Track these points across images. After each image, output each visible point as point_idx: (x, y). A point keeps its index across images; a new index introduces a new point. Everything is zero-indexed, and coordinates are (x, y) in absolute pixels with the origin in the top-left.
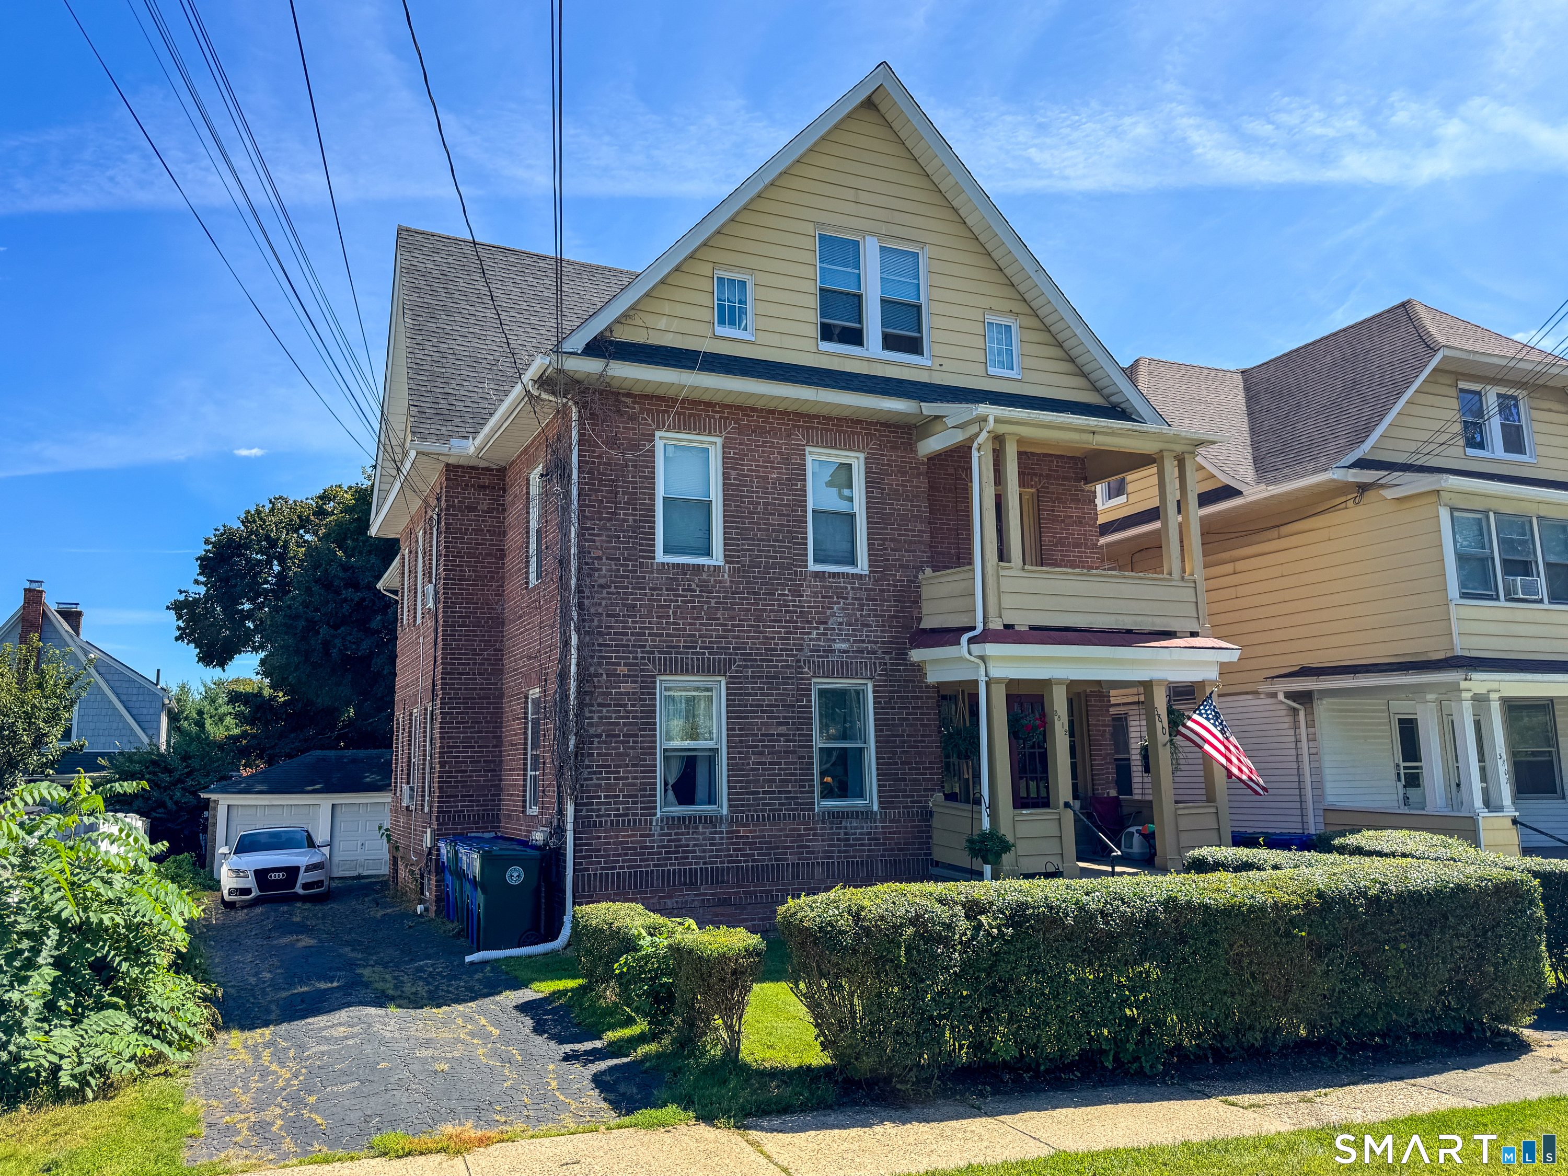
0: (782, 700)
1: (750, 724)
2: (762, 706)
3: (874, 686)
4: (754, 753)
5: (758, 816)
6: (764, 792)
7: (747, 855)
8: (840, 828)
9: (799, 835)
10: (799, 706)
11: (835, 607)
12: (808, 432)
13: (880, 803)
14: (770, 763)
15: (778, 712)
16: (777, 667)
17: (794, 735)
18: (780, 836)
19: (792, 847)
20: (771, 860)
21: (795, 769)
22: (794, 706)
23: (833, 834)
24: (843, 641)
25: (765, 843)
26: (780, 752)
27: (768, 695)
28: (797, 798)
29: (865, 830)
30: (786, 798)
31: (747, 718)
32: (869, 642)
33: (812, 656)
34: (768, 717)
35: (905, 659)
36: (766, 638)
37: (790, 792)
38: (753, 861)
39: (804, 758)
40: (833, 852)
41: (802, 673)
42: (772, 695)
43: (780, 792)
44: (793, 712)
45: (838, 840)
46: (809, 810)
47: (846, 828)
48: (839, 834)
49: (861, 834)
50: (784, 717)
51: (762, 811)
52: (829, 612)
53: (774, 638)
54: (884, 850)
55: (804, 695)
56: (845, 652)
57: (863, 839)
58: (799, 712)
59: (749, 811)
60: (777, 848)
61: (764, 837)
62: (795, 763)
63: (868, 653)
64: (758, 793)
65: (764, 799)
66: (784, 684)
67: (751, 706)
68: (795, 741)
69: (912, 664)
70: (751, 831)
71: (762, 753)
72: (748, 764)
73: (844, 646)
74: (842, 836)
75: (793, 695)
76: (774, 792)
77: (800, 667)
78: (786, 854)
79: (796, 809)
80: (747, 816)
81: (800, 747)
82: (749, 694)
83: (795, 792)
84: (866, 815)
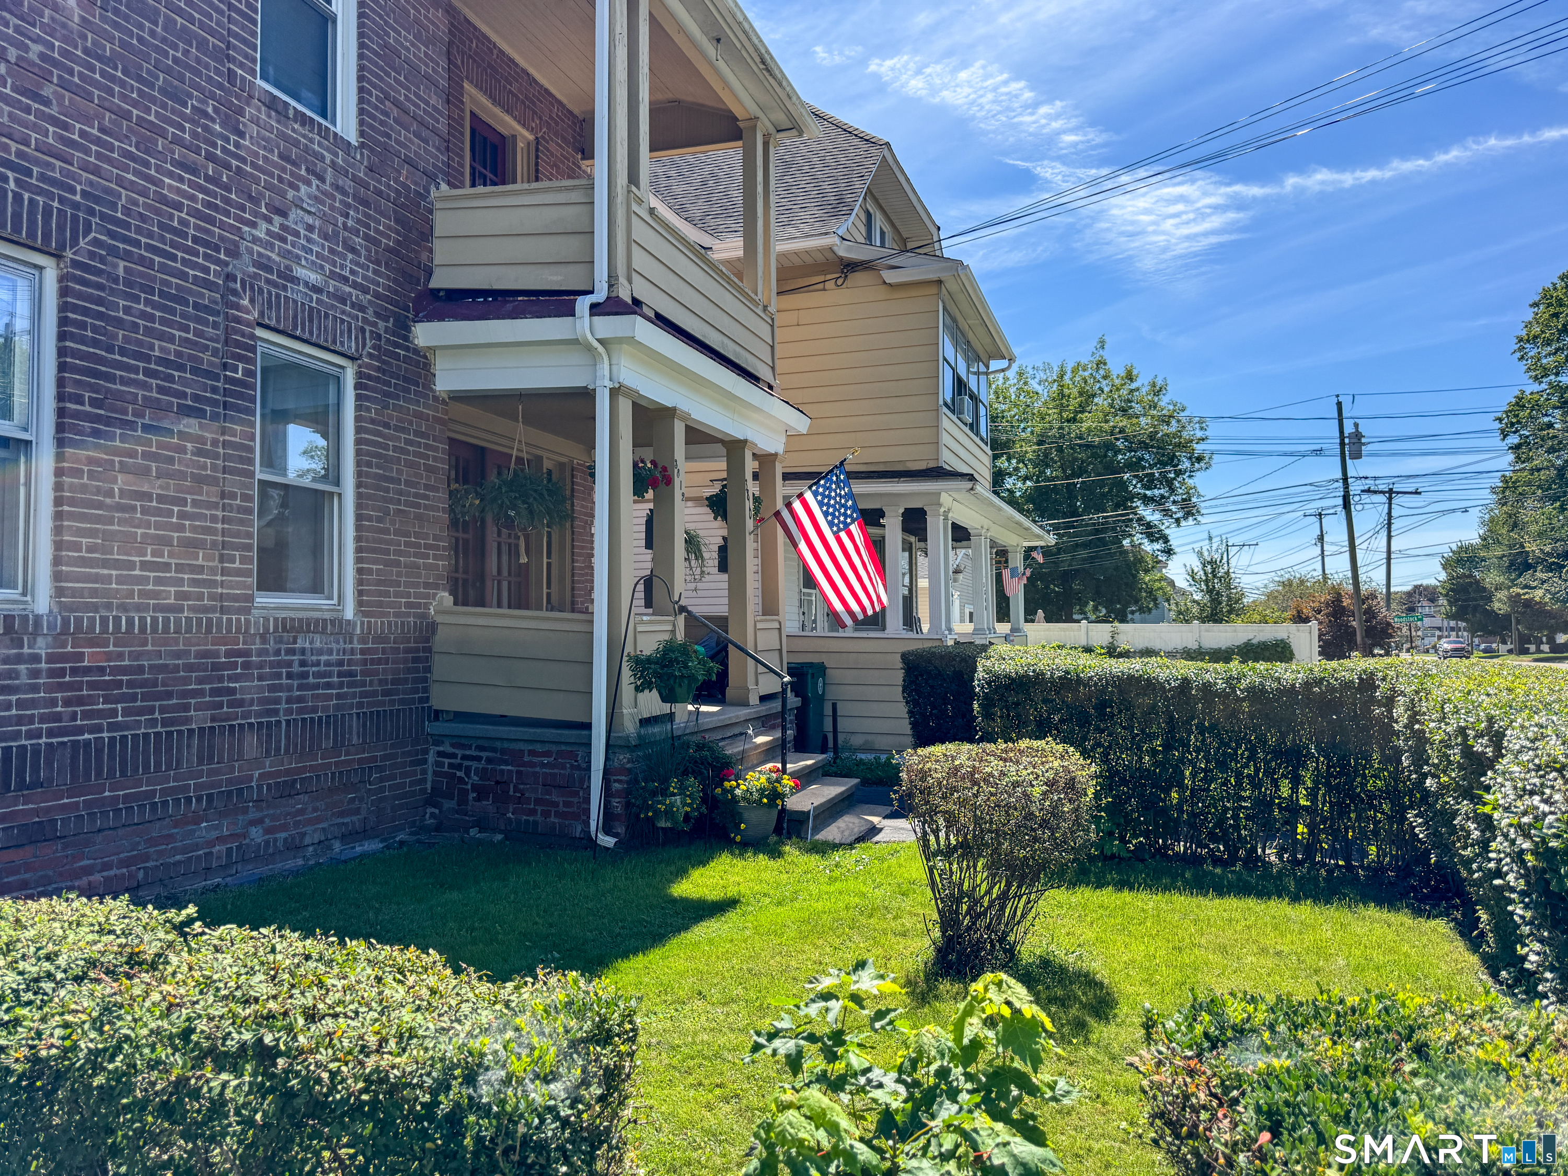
0: (191, 358)
1: (119, 396)
2: (147, 358)
3: (359, 375)
4: (124, 469)
5: (130, 622)
6: (145, 565)
7: (100, 714)
8: (291, 652)
9: (216, 667)
10: (228, 380)
11: (303, 188)
13: (360, 603)
14: (161, 499)
15: (184, 382)
16: (183, 276)
17: (215, 443)
18: (176, 668)
19: (201, 693)
20: (153, 723)
21: (214, 519)
22: (216, 378)
23: (279, 664)
24: (314, 267)
25: (143, 684)
26: (182, 475)
27: (162, 336)
28: (213, 584)
29: (334, 657)
30: (194, 582)
31: (110, 378)
32: (355, 285)
33: (256, 276)
34: (161, 390)
36: (164, 200)
37: (200, 569)
38: (112, 727)
39: (233, 496)
40: (277, 701)
41: (238, 307)
42: (171, 339)
43: (180, 568)
44: (214, 390)
45: (290, 676)
46: (239, 611)
47: (303, 651)
48: (289, 664)
49: (328, 664)
50: (196, 398)
51: (139, 608)
52: (291, 194)
53: (178, 207)
54: (363, 695)
55: (240, 358)
56: (316, 289)
57: (329, 674)
58: (226, 392)
59: (109, 606)
60: (169, 695)
61: (140, 669)
62: (215, 506)
63: (353, 306)
64: (131, 565)
65: (144, 580)
66: (198, 320)
67: (123, 352)
68: (216, 456)
69: (416, 351)
70: (109, 656)
71: (144, 472)
72: (110, 493)
73: (314, 277)
74: (296, 668)
75: (215, 353)
76: (166, 567)
77: (235, 292)
78: (186, 708)
79: (212, 609)
80: (105, 621)
81: (225, 470)
82: (119, 323)
83: (213, 570)
84: (338, 626)
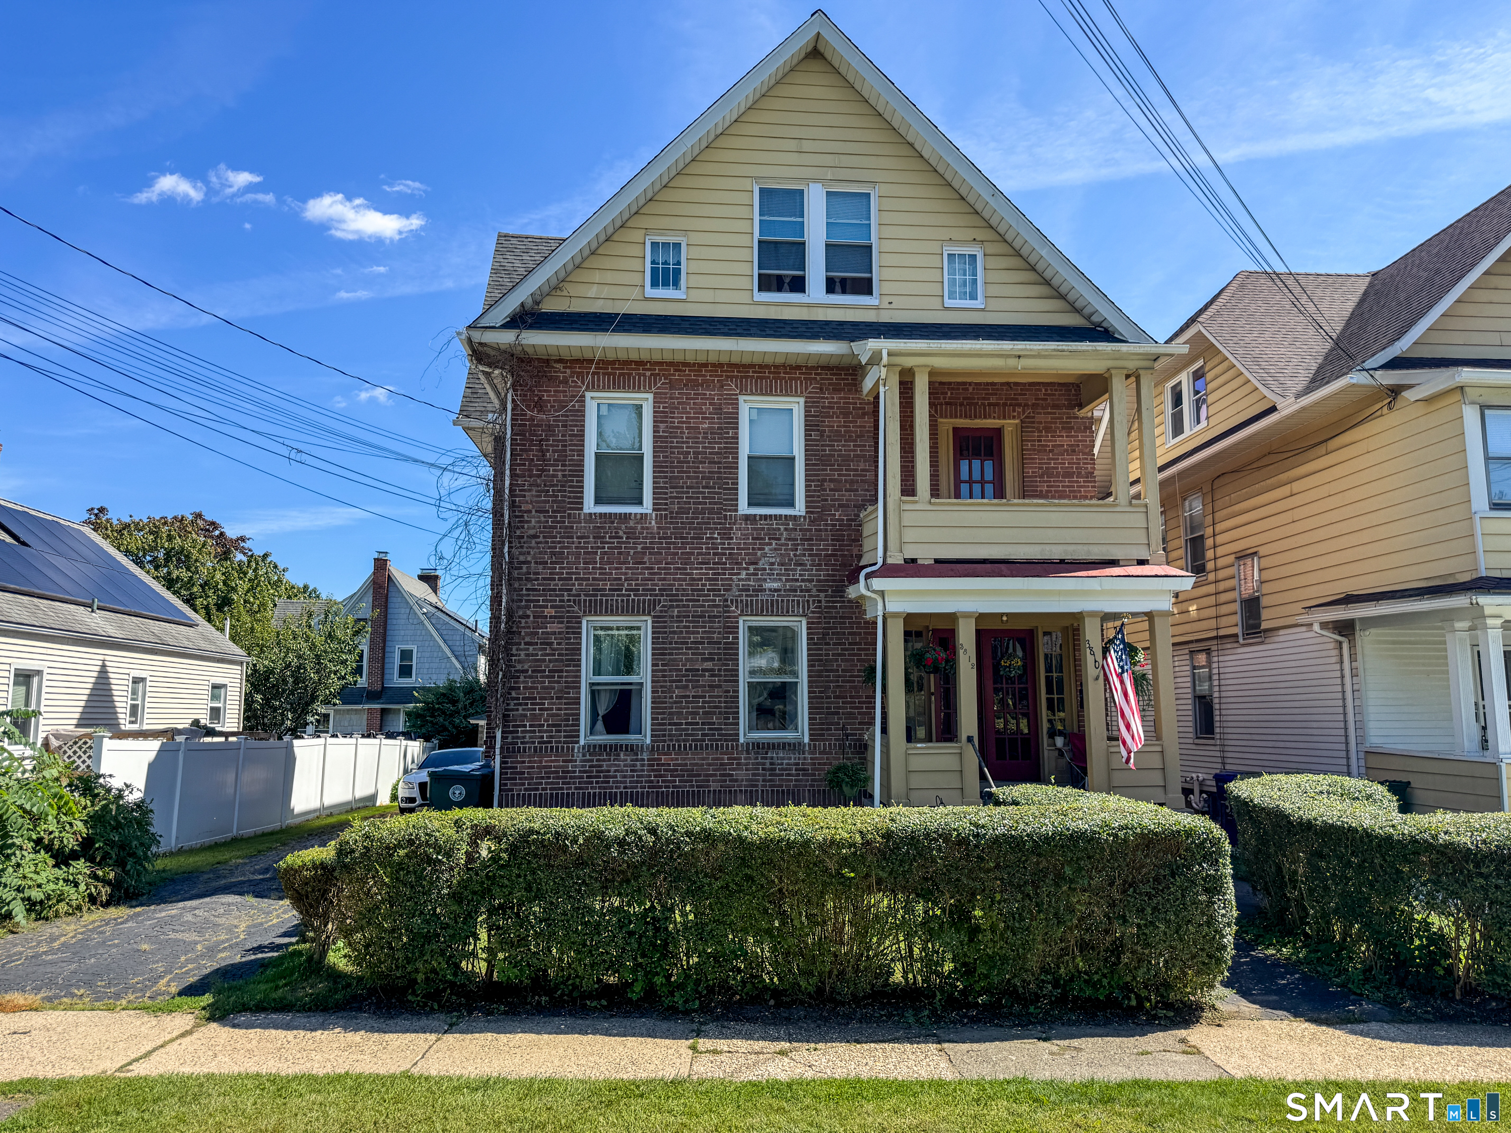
0: (708, 638)
1: (675, 660)
2: (687, 643)
3: (808, 623)
4: (677, 687)
5: (680, 746)
6: (687, 724)
7: (669, 781)
8: (766, 758)
9: (722, 764)
10: (725, 643)
11: (767, 548)
12: (741, 382)
13: (810, 735)
14: (693, 697)
15: (703, 648)
16: (704, 606)
17: (719, 670)
18: (703, 765)
19: (715, 775)
20: (692, 786)
21: (720, 702)
22: (720, 643)
23: (758, 764)
24: (775, 580)
25: (687, 771)
26: (704, 686)
27: (693, 633)
28: (721, 729)
29: (792, 761)
30: (710, 729)
31: (671, 654)
32: (803, 581)
33: (741, 596)
34: (693, 654)
35: (842, 597)
36: (694, 579)
37: (714, 724)
38: (674, 787)
39: (728, 691)
40: (758, 781)
41: (729, 612)
42: (698, 633)
43: (703, 724)
44: (719, 649)
45: (763, 769)
46: (732, 740)
47: (772, 758)
48: (764, 764)
49: (788, 764)
50: (710, 654)
51: (684, 740)
52: (759, 553)
53: (701, 579)
54: (812, 780)
55: (730, 633)
56: (776, 590)
57: (790, 770)
58: (725, 649)
59: (671, 740)
60: (700, 775)
61: (686, 765)
62: (720, 697)
63: (801, 591)
64: (681, 724)
65: (688, 729)
66: (710, 622)
67: (676, 643)
68: (720, 676)
69: (850, 601)
70: (672, 759)
71: (686, 687)
72: (671, 697)
73: (775, 585)
74: (768, 766)
75: (719, 633)
76: (697, 724)
77: (727, 606)
78: (708, 781)
79: (720, 740)
80: (669, 746)
81: (726, 681)
82: (675, 633)
83: (720, 724)
84: (794, 747)
